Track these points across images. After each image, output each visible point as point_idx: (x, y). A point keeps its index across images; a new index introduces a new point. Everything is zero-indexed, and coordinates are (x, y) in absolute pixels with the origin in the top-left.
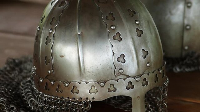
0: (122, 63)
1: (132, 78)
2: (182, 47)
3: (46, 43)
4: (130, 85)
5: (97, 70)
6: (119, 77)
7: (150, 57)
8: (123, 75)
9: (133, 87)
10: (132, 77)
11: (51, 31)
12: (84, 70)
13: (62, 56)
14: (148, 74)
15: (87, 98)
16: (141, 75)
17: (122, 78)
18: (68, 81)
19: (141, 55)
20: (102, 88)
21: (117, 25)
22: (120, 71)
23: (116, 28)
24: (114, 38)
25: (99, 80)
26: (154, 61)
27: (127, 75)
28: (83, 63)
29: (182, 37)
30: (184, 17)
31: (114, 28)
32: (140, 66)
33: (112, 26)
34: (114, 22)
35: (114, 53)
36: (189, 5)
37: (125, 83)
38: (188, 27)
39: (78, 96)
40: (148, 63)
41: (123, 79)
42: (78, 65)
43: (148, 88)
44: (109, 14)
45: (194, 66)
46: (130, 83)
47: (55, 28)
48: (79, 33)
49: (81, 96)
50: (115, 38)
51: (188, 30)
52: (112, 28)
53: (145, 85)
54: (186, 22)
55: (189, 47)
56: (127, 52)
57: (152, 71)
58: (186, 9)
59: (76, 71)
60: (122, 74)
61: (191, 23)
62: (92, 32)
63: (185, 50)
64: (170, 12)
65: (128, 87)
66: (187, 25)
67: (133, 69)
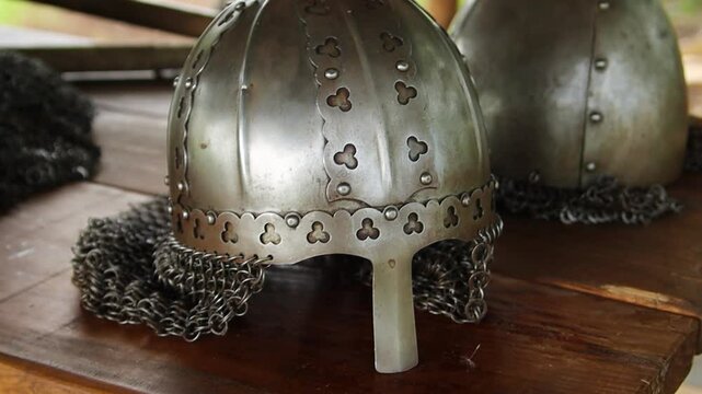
0: (348, 167)
1: (375, 210)
2: (582, 165)
3: (179, 116)
4: (367, 227)
5: (282, 183)
6: (338, 205)
7: (432, 159)
8: (349, 199)
9: (376, 235)
10: (374, 208)
11: (188, 84)
12: (250, 181)
13: (204, 146)
14: (425, 204)
15: (256, 257)
16: (401, 205)
17: (347, 208)
18: (216, 209)
19: (404, 150)
20: (293, 231)
21: (344, 70)
22: (340, 189)
23: (338, 76)
24: (330, 101)
25: (285, 209)
26: (444, 171)
27: (360, 202)
28: (248, 163)
29: (582, 141)
30: (588, 94)
31: (334, 75)
32: (399, 180)
33: (328, 70)
34: (335, 63)
35: (326, 142)
36: (601, 64)
37: (355, 223)
38: (596, 117)
39: (234, 250)
40: (425, 174)
41: (349, 211)
42: (236, 167)
43: (422, 241)
44: (328, 41)
45: (610, 212)
46: (368, 221)
47: (198, 77)
48: (245, 87)
49: (242, 251)
50: (334, 103)
51: (595, 122)
52: (328, 75)
53: (414, 232)
54: (592, 105)
55: (598, 165)
56: (363, 140)
57: (439, 198)
58: (594, 73)
59: (231, 186)
60: (347, 197)
61: (603, 109)
62: (276, 85)
63: (588, 171)
64: (555, 80)
65: (364, 232)
66: (595, 113)
67: (379, 185)
